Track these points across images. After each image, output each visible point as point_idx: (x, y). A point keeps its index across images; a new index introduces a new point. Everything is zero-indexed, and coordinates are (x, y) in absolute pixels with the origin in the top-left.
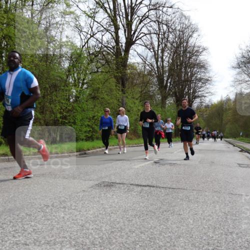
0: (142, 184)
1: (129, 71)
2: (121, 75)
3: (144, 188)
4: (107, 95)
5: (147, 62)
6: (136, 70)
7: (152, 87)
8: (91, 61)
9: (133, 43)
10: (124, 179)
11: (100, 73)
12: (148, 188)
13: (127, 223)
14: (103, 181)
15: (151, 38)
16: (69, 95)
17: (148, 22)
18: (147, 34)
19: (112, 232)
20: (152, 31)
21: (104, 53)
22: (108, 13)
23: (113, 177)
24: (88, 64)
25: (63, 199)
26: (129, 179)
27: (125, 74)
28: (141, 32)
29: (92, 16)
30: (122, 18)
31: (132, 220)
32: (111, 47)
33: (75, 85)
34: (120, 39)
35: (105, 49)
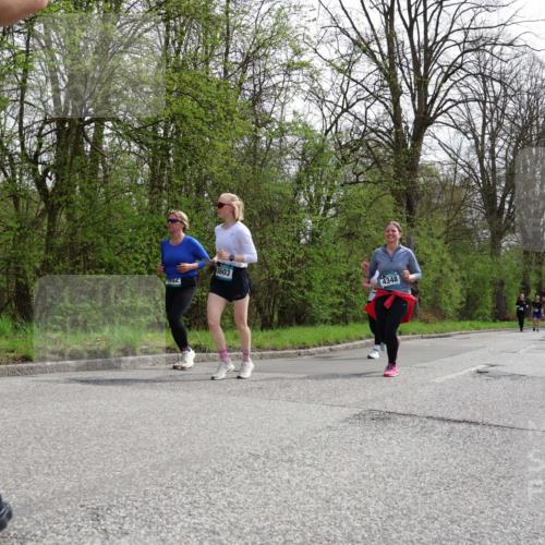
0: (451, 417)
1: (421, 179)
2: (405, 188)
3: (455, 425)
4: (377, 229)
5: (459, 160)
6: (438, 177)
7: (471, 212)
8: (345, 160)
9: (431, 121)
10: (414, 405)
11: (361, 185)
12: (464, 426)
13: (420, 499)
14: (370, 407)
15: (469, 110)
16: (298, 231)
17: (462, 76)
18: (460, 102)
19: (389, 517)
20: (470, 96)
21: (370, 144)
22: (377, 62)
23: (389, 401)
24: (338, 167)
25: (288, 442)
26: (424, 407)
27: (414, 186)
28: (447, 98)
29: (346, 70)
30: (406, 70)
31: (432, 493)
32: (384, 130)
33: (311, 211)
34: (403, 113)
35: (373, 135)
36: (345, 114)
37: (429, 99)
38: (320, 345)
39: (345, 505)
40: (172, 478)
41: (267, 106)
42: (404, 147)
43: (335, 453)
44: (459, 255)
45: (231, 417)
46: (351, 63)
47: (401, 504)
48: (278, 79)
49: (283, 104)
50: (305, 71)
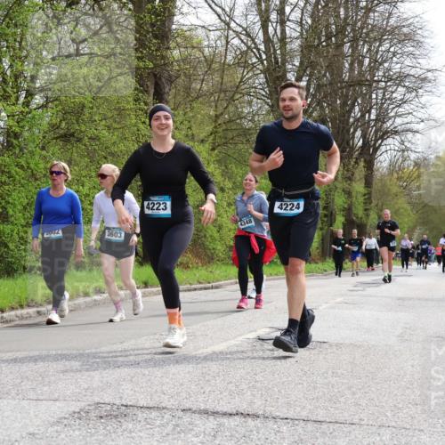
0: (219, 409)
1: (176, 53)
2: (151, 65)
3: (225, 420)
4: (109, 128)
5: (233, 25)
6: (201, 50)
7: (250, 103)
12: (237, 420)
14: (97, 399)
27: (165, 62)
38: (22, 307)
44: (233, 167)
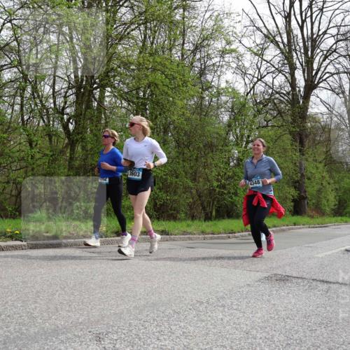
1: (309, 124)
2: (298, 130)
3: (332, 286)
5: (334, 112)
6: (320, 123)
7: (342, 146)
8: (259, 112)
9: (315, 87)
10: (304, 272)
11: (270, 128)
12: (337, 286)
13: (308, 333)
14: (275, 272)
15: (340, 79)
16: (229, 158)
17: (336, 57)
18: (334, 74)
19: (288, 344)
20: (341, 70)
21: (275, 101)
22: (280, 49)
23: (288, 269)
24: (255, 116)
25: (222, 294)
26: (310, 272)
27: (305, 128)
28: (326, 71)
29: (260, 53)
30: (299, 54)
31: (316, 330)
32: (284, 92)
33: (237, 145)
34: (297, 82)
35: (277, 96)
36: (259, 82)
37: (314, 72)
38: (242, 232)
39: (259, 336)
40: (147, 315)
41: (209, 77)
42: (297, 104)
43: (252, 302)
44: (334, 174)
45: (185, 276)
46: (263, 49)
47: (296, 336)
48: (216, 60)
49: (219, 76)
50: (234, 54)
